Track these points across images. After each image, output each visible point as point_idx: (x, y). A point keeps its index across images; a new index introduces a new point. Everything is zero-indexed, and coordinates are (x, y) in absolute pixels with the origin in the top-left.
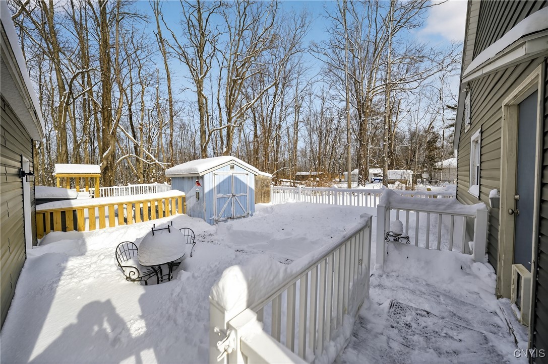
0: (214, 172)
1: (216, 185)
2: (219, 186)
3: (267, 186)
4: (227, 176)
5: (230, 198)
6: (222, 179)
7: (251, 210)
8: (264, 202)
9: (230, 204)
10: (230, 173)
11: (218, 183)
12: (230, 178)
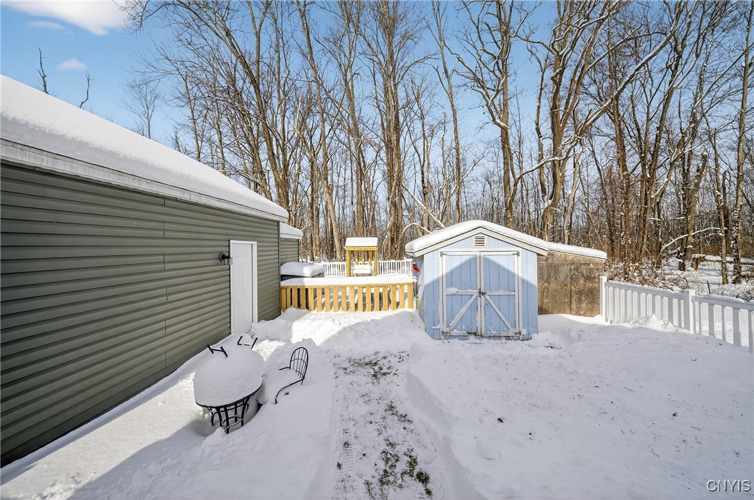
0: (441, 250)
1: (444, 273)
2: (451, 275)
3: (589, 278)
4: (468, 257)
5: (474, 297)
6: (456, 262)
7: (526, 325)
8: (578, 314)
9: (474, 308)
10: (476, 251)
11: (449, 269)
12: (473, 261)
